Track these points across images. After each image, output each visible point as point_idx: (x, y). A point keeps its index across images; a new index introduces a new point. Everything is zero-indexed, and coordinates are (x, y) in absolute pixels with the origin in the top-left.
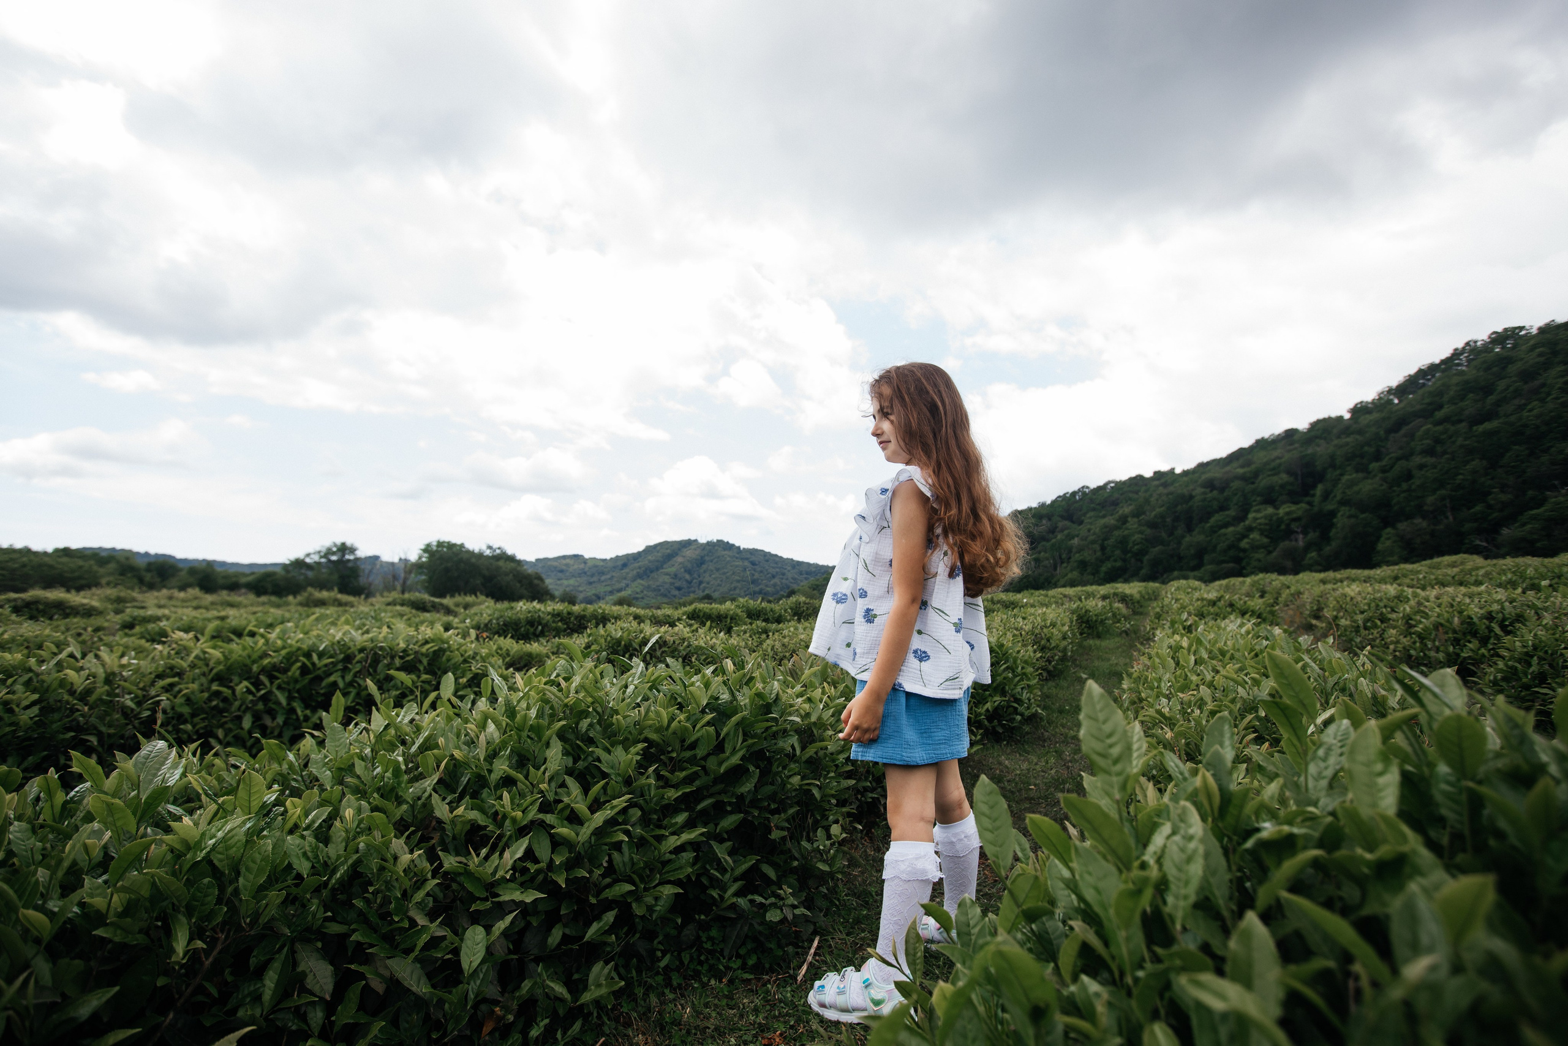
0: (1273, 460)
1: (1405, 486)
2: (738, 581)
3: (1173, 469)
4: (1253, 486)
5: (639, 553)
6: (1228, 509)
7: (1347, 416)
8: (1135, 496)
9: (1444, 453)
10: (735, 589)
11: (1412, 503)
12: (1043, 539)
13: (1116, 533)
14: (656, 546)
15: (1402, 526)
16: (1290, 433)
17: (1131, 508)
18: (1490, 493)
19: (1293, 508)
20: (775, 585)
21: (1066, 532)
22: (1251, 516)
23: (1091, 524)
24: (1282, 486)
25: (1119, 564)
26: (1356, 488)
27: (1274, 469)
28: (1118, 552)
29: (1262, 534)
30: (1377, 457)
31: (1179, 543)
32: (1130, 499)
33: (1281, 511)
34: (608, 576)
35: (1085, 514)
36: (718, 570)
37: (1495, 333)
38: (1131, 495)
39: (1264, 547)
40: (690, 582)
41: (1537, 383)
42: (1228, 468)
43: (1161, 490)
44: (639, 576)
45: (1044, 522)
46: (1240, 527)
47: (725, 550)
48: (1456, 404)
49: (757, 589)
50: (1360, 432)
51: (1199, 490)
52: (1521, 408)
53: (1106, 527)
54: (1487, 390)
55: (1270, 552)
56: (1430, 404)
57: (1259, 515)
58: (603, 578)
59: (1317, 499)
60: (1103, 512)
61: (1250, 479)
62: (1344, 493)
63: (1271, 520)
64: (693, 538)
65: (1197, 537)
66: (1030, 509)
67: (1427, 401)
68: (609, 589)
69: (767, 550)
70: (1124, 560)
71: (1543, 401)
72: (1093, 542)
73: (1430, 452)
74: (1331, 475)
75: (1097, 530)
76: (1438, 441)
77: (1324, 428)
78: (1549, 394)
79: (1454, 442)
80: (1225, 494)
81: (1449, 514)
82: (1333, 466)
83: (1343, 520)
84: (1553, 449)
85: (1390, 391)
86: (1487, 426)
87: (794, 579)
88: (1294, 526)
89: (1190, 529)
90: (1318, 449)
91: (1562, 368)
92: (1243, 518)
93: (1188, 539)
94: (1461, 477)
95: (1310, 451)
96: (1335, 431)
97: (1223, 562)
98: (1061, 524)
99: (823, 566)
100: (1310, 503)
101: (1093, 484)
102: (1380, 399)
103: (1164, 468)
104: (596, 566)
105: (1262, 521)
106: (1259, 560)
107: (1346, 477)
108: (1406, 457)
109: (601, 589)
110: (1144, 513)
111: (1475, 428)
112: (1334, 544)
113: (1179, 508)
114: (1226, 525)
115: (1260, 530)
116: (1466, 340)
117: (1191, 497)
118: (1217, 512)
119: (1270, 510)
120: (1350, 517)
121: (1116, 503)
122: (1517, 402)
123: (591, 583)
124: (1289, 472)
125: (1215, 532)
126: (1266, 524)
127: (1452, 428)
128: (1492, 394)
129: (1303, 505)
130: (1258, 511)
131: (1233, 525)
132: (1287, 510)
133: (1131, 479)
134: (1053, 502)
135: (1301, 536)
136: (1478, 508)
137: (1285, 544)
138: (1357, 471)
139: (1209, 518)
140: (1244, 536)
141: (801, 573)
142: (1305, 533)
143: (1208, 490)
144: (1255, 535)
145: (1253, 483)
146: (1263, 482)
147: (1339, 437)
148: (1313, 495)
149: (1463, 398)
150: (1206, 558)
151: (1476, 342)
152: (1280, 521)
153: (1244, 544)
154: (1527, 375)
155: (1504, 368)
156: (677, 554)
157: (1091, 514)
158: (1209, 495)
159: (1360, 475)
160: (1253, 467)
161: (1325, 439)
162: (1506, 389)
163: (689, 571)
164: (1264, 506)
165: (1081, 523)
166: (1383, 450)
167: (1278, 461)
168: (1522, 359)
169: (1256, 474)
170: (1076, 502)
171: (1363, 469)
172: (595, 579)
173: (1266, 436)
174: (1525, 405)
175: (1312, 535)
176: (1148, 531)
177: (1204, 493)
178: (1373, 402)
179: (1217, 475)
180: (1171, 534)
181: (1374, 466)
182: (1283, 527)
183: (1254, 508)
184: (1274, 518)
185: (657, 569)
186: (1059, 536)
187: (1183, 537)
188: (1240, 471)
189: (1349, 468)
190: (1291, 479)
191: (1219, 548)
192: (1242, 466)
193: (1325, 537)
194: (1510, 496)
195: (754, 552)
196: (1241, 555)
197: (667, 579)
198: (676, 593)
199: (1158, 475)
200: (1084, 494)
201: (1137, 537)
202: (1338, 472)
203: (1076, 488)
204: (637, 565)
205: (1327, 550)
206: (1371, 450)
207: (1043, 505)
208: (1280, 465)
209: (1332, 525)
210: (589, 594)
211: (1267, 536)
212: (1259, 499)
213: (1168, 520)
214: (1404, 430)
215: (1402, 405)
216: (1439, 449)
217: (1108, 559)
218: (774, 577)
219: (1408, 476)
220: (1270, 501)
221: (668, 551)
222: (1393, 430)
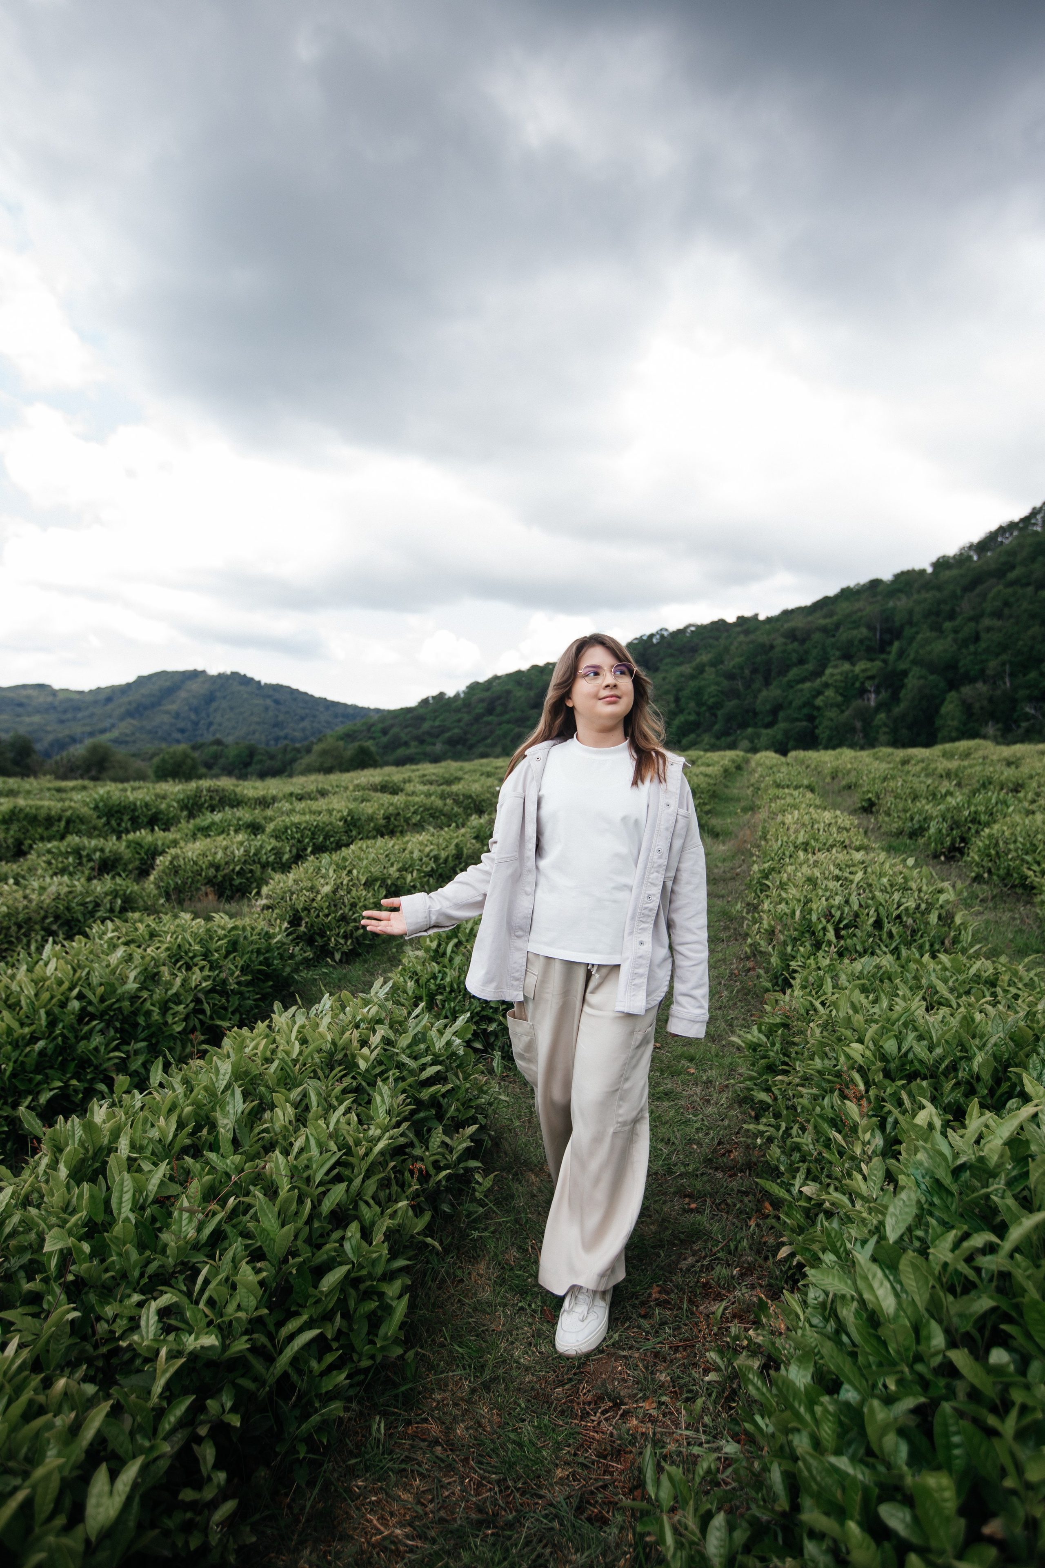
0: (856, 612)
1: (972, 648)
2: (258, 723)
3: (757, 615)
4: (833, 640)
5: (129, 685)
6: (807, 663)
7: (930, 570)
8: (716, 643)
9: (1010, 616)
10: (254, 732)
11: (977, 667)
13: (692, 683)
14: (150, 677)
15: (966, 690)
16: (876, 584)
17: (710, 656)
19: (869, 665)
20: (304, 730)
22: (828, 671)
23: (666, 671)
24: (861, 641)
25: (692, 718)
26: (928, 648)
27: (854, 622)
28: (692, 704)
29: (837, 692)
30: (952, 616)
31: (756, 697)
32: (710, 645)
33: (857, 669)
34: (87, 713)
35: (661, 660)
36: (232, 709)
38: (711, 641)
39: (838, 706)
40: (196, 724)
42: (810, 618)
43: (742, 638)
44: (129, 714)
46: (817, 683)
47: (240, 684)
48: (1027, 565)
49: (282, 734)
50: (939, 588)
51: (780, 641)
53: (682, 675)
55: (842, 711)
56: (1005, 563)
57: (836, 671)
58: (80, 715)
59: (892, 657)
60: (681, 659)
61: (831, 631)
62: (917, 652)
63: (846, 677)
64: (200, 668)
65: (773, 692)
67: (1003, 559)
68: (88, 729)
69: (294, 686)
70: (698, 714)
72: (667, 692)
73: (998, 614)
74: (908, 632)
75: (673, 679)
76: (1007, 604)
77: (906, 581)
79: (1020, 606)
80: (806, 646)
81: (1007, 680)
82: (910, 623)
83: (912, 682)
85: (969, 548)
87: (328, 722)
88: (869, 685)
89: (767, 683)
90: (898, 603)
92: (819, 673)
93: (764, 693)
94: (1021, 643)
95: (891, 604)
96: (916, 585)
97: (797, 720)
99: (362, 708)
100: (885, 661)
101: (673, 627)
102: (962, 554)
103: (748, 614)
104: (71, 700)
105: (838, 677)
106: (832, 720)
107: (920, 636)
108: (976, 619)
109: (77, 729)
110: (722, 662)
111: (1039, 593)
112: (903, 706)
113: (759, 659)
114: (803, 680)
115: (835, 687)
117: (772, 647)
118: (795, 665)
119: (847, 666)
120: (920, 678)
121: (694, 650)
123: (62, 722)
124: (870, 627)
125: (792, 687)
126: (841, 681)
127: (1021, 591)
129: (878, 663)
130: (836, 667)
131: (810, 680)
132: (863, 667)
133: (712, 623)
135: (873, 696)
136: (1033, 675)
137: (858, 703)
138: (932, 630)
139: (787, 671)
140: (819, 693)
141: (336, 716)
142: (877, 692)
143: (789, 641)
144: (830, 693)
145: (834, 636)
146: (844, 635)
147: (919, 592)
148: (889, 653)
149: (1034, 560)
150: (781, 715)
152: (856, 677)
153: (819, 702)
156: (179, 688)
157: (668, 660)
158: (790, 647)
159: (934, 634)
160: (835, 618)
161: (906, 592)
163: (196, 710)
164: (840, 662)
165: (656, 670)
166: (958, 609)
167: (859, 614)
169: (837, 626)
170: (653, 645)
171: (937, 628)
172: (69, 715)
173: (852, 585)
175: (884, 695)
176: (725, 683)
177: (785, 644)
178: (955, 557)
179: (800, 625)
180: (748, 687)
181: (948, 625)
182: (857, 685)
183: (833, 663)
184: (850, 675)
185: (153, 705)
187: (760, 691)
188: (823, 622)
189: (925, 626)
190: (871, 634)
191: (794, 705)
192: (825, 617)
193: (895, 698)
195: (278, 688)
196: (815, 713)
197: (166, 718)
198: (178, 736)
199: (741, 620)
200: (662, 636)
201: (713, 688)
202: (914, 630)
203: (654, 631)
204: (125, 699)
205: (897, 710)
206: (946, 608)
208: (861, 618)
209: (903, 686)
210: (61, 735)
211: (841, 694)
212: (838, 653)
213: (747, 672)
214: (979, 589)
215: (981, 562)
216: (1006, 611)
217: (682, 711)
218: (302, 719)
219: (977, 638)
220: (848, 657)
221: (168, 684)
222: (969, 588)
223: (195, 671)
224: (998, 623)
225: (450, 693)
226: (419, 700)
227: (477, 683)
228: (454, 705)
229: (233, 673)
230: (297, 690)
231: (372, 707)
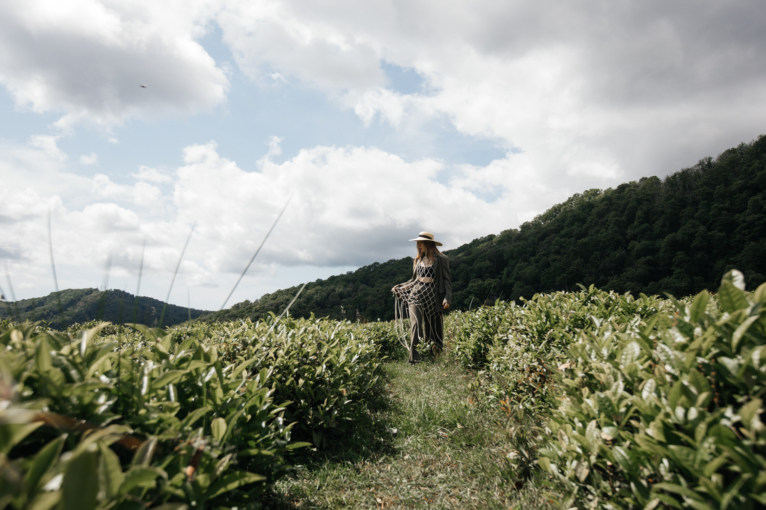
0: (483, 252)
1: (546, 270)
5: (45, 298)
6: (458, 281)
7: (519, 230)
8: (407, 271)
9: (565, 253)
12: (349, 295)
14: (61, 293)
16: (491, 237)
18: (584, 276)
19: (492, 281)
21: (364, 292)
22: (470, 285)
24: (487, 268)
26: (523, 271)
27: (482, 258)
30: (533, 254)
32: (403, 272)
33: (486, 283)
35: (376, 280)
37: (586, 191)
41: (605, 219)
45: (351, 285)
46: (464, 292)
47: (120, 297)
48: (570, 227)
50: (525, 239)
52: (598, 232)
54: (584, 221)
56: (558, 226)
57: (474, 285)
59: (504, 276)
61: (470, 263)
62: (517, 273)
66: (342, 276)
67: (557, 224)
71: (607, 229)
72: (380, 298)
73: (558, 252)
74: (511, 262)
76: (562, 247)
77: (508, 235)
78: (609, 226)
79: (569, 248)
80: (458, 270)
82: (512, 257)
83: (516, 289)
84: (611, 255)
85: (540, 217)
86: (584, 240)
88: (492, 292)
90: (505, 247)
91: (614, 212)
92: (466, 286)
94: (572, 267)
95: (501, 248)
96: (513, 238)
98: (361, 286)
100: (500, 279)
101: (381, 262)
102: (535, 221)
105: (476, 288)
107: (518, 264)
108: (547, 255)
111: (578, 241)
115: (474, 293)
116: (574, 194)
119: (480, 282)
120: (520, 287)
122: (596, 228)
124: (490, 260)
126: (478, 290)
127: (568, 240)
128: (585, 223)
129: (497, 280)
130: (474, 282)
131: (460, 290)
132: (489, 282)
133: (404, 259)
134: (357, 272)
138: (524, 262)
145: (472, 265)
146: (477, 265)
147: (515, 241)
148: (502, 274)
149: (573, 224)
151: (578, 195)
154: (601, 215)
155: (590, 210)
156: (79, 300)
157: (380, 280)
159: (525, 264)
160: (471, 256)
161: (508, 242)
162: (592, 221)
164: (477, 279)
165: (373, 286)
166: (536, 250)
167: (485, 253)
168: (598, 206)
169: (473, 260)
170: (371, 272)
171: (526, 260)
173: (479, 238)
174: (600, 230)
178: (532, 223)
179: (452, 259)
181: (532, 259)
183: (472, 280)
184: (482, 287)
185: (60, 311)
186: (360, 294)
188: (465, 258)
189: (520, 259)
190: (492, 264)
192: (466, 255)
194: (593, 278)
195: (145, 299)
200: (377, 268)
202: (514, 261)
204: (41, 307)
206: (531, 249)
207: (350, 274)
211: (478, 297)
212: (474, 275)
214: (547, 239)
215: (544, 226)
216: (562, 251)
219: (548, 265)
220: (480, 276)
221: (72, 297)
222: (542, 238)
223: (91, 288)
224: (557, 257)
225: (252, 301)
226: (233, 305)
227: (268, 295)
228: (254, 308)
229: (116, 291)
230: (157, 300)
231: (204, 310)
